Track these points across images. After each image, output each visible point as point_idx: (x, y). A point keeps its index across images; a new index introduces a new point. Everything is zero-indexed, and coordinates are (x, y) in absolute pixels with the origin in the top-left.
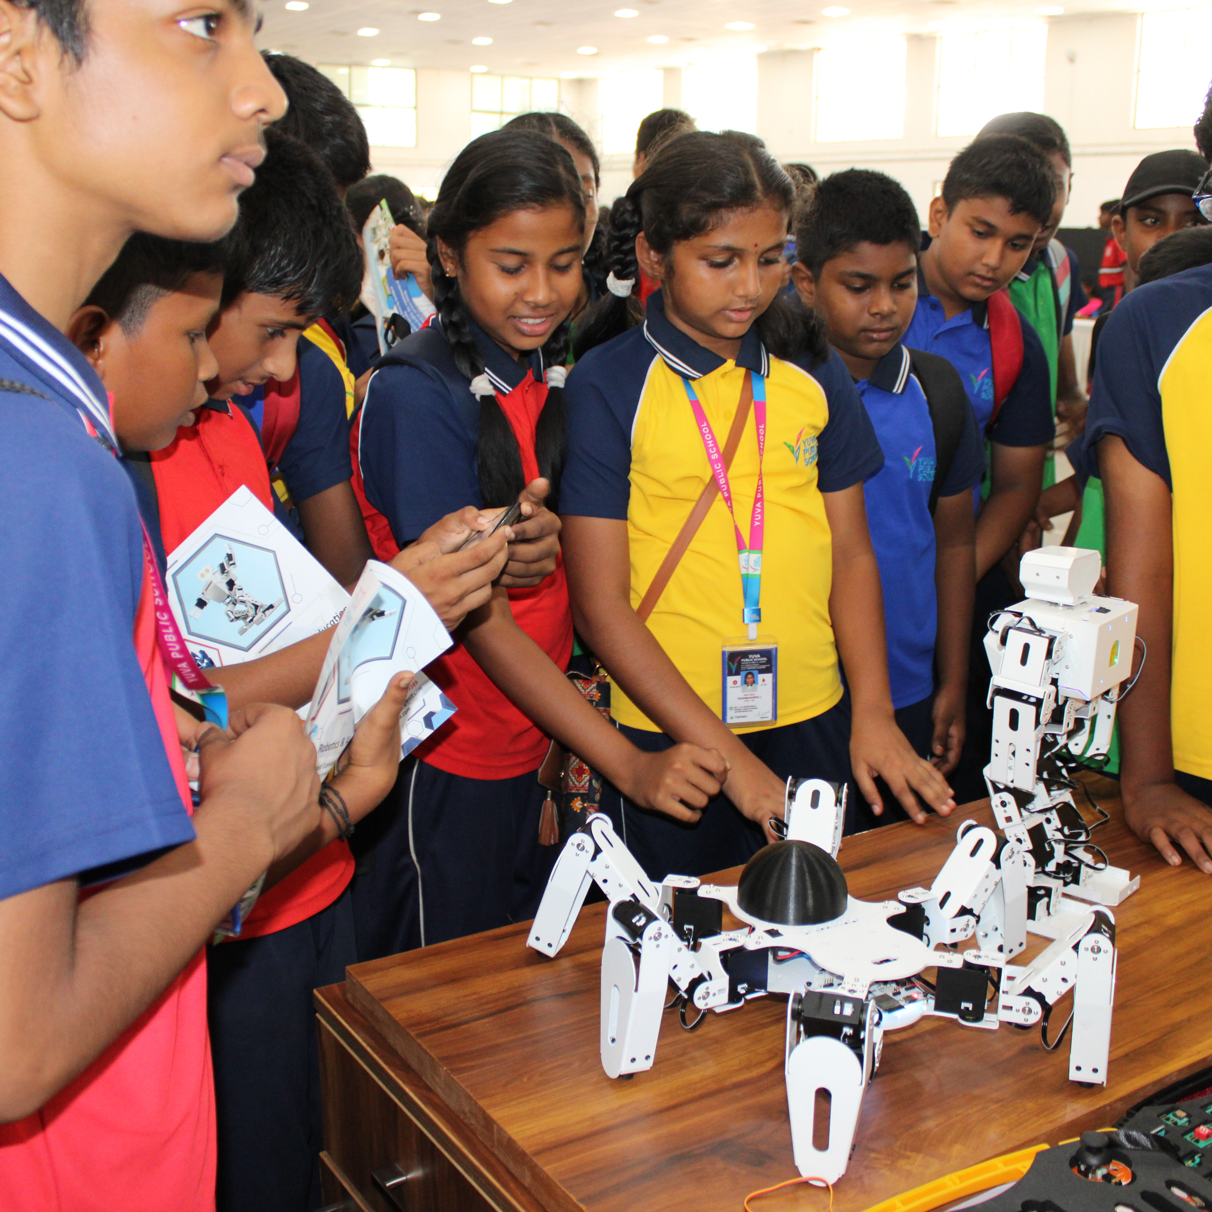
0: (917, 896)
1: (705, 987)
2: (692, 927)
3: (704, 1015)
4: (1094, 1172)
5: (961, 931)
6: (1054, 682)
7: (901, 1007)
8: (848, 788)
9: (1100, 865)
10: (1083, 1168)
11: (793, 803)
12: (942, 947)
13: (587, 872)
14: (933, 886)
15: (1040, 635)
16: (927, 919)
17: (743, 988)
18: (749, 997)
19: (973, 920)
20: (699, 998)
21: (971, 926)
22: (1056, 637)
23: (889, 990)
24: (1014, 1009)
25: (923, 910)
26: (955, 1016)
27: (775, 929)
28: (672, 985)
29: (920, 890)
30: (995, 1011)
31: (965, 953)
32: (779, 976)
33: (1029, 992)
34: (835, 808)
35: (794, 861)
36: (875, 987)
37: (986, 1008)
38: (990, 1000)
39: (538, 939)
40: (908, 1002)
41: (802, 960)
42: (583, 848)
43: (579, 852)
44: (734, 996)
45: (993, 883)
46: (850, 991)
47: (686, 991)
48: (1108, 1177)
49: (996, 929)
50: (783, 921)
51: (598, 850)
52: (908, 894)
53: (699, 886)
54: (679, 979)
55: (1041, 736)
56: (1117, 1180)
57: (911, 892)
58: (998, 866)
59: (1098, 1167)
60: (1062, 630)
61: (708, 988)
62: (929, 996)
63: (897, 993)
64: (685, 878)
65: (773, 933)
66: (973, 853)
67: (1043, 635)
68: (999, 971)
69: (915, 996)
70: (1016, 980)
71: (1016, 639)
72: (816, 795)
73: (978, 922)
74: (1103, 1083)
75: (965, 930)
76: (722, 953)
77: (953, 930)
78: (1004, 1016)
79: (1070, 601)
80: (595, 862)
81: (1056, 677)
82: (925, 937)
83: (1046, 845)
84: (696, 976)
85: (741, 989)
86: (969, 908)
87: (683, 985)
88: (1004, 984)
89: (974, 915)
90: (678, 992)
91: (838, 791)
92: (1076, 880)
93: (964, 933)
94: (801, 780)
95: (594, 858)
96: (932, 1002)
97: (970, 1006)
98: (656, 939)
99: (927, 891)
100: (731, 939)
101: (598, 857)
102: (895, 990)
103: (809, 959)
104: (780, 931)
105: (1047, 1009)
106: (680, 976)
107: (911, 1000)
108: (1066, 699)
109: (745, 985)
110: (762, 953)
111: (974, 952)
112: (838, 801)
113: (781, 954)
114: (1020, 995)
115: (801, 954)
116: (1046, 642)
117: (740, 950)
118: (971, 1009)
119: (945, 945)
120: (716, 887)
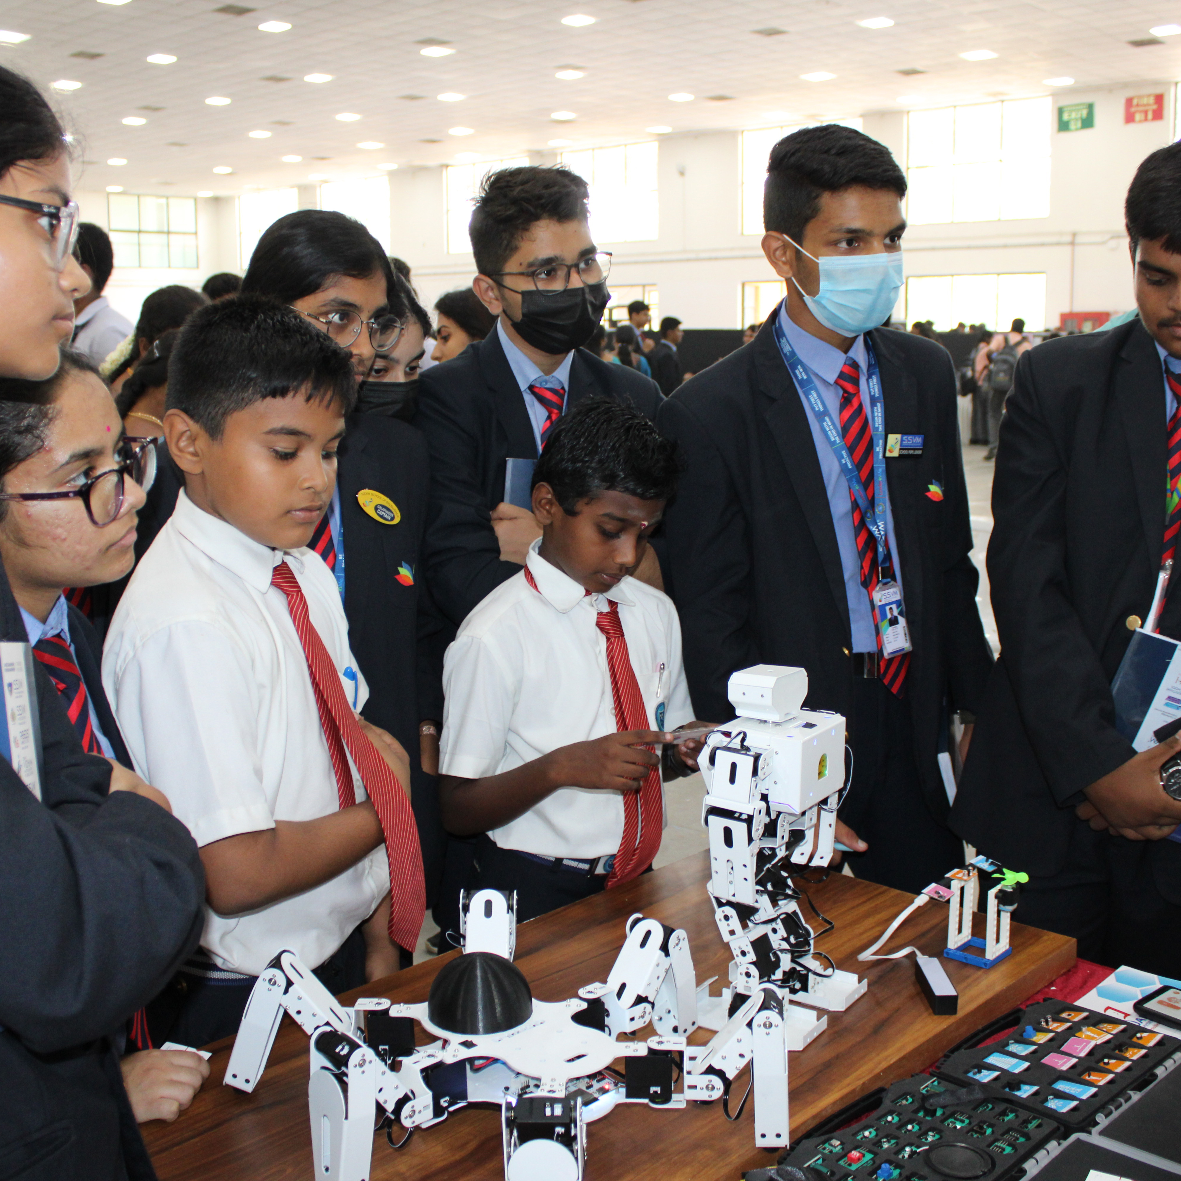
0: (595, 991)
1: (411, 1106)
2: (387, 1047)
3: (411, 1133)
5: (639, 1018)
6: (764, 798)
7: (596, 1099)
8: (517, 894)
9: (829, 971)
11: (468, 914)
12: (624, 1037)
13: (280, 1005)
14: (609, 980)
15: (746, 754)
16: (607, 1011)
17: (445, 1101)
18: (451, 1109)
19: (648, 1006)
20: (406, 1118)
21: (647, 1012)
22: (761, 754)
23: (582, 1085)
24: (698, 1087)
25: (603, 1004)
26: (646, 1101)
27: (469, 1040)
28: (380, 1109)
29: (597, 985)
30: (681, 1091)
31: (649, 1040)
32: (477, 1084)
33: (711, 1070)
34: (508, 915)
35: (479, 973)
36: (570, 1084)
37: (673, 1089)
38: (676, 1081)
39: (235, 1076)
40: (601, 1093)
41: (498, 1065)
42: (275, 983)
43: (271, 987)
44: (438, 1111)
45: (664, 970)
46: (549, 1091)
47: (393, 1112)
49: (669, 1012)
50: (474, 1031)
51: (290, 983)
52: (587, 990)
53: (390, 1007)
54: (386, 1102)
55: (757, 851)
57: (590, 987)
58: (667, 954)
60: (768, 748)
61: (413, 1107)
62: (620, 1084)
63: (590, 1087)
64: (376, 1000)
65: (468, 1044)
66: (643, 944)
67: (748, 753)
68: (681, 1053)
69: (607, 1087)
70: (697, 1059)
71: (724, 759)
72: (488, 904)
73: (653, 1007)
74: (786, 1146)
75: (643, 1017)
76: (423, 1071)
77: (632, 1019)
78: (690, 1095)
79: (777, 719)
80: (287, 995)
81: (765, 792)
82: (607, 1029)
83: (771, 955)
84: (401, 1096)
85: (444, 1103)
86: (644, 996)
87: (390, 1107)
88: (687, 1065)
89: (649, 1002)
90: (385, 1114)
91: (509, 898)
92: (805, 988)
93: (642, 1020)
94: (473, 892)
95: (286, 991)
96: (623, 1091)
97: (658, 1089)
98: (361, 1066)
99: (604, 985)
100: (429, 1056)
101: (290, 989)
102: (587, 1083)
103: (504, 1063)
104: (474, 1042)
105: (727, 1083)
106: (386, 1099)
107: (603, 1091)
108: (779, 814)
109: (447, 1098)
110: (460, 1065)
111: (656, 1039)
112: (510, 908)
113: (478, 1063)
114: (702, 1074)
115: (495, 1060)
116: (752, 759)
117: (440, 1065)
118: (659, 1092)
119: (625, 1033)
120: (406, 1006)
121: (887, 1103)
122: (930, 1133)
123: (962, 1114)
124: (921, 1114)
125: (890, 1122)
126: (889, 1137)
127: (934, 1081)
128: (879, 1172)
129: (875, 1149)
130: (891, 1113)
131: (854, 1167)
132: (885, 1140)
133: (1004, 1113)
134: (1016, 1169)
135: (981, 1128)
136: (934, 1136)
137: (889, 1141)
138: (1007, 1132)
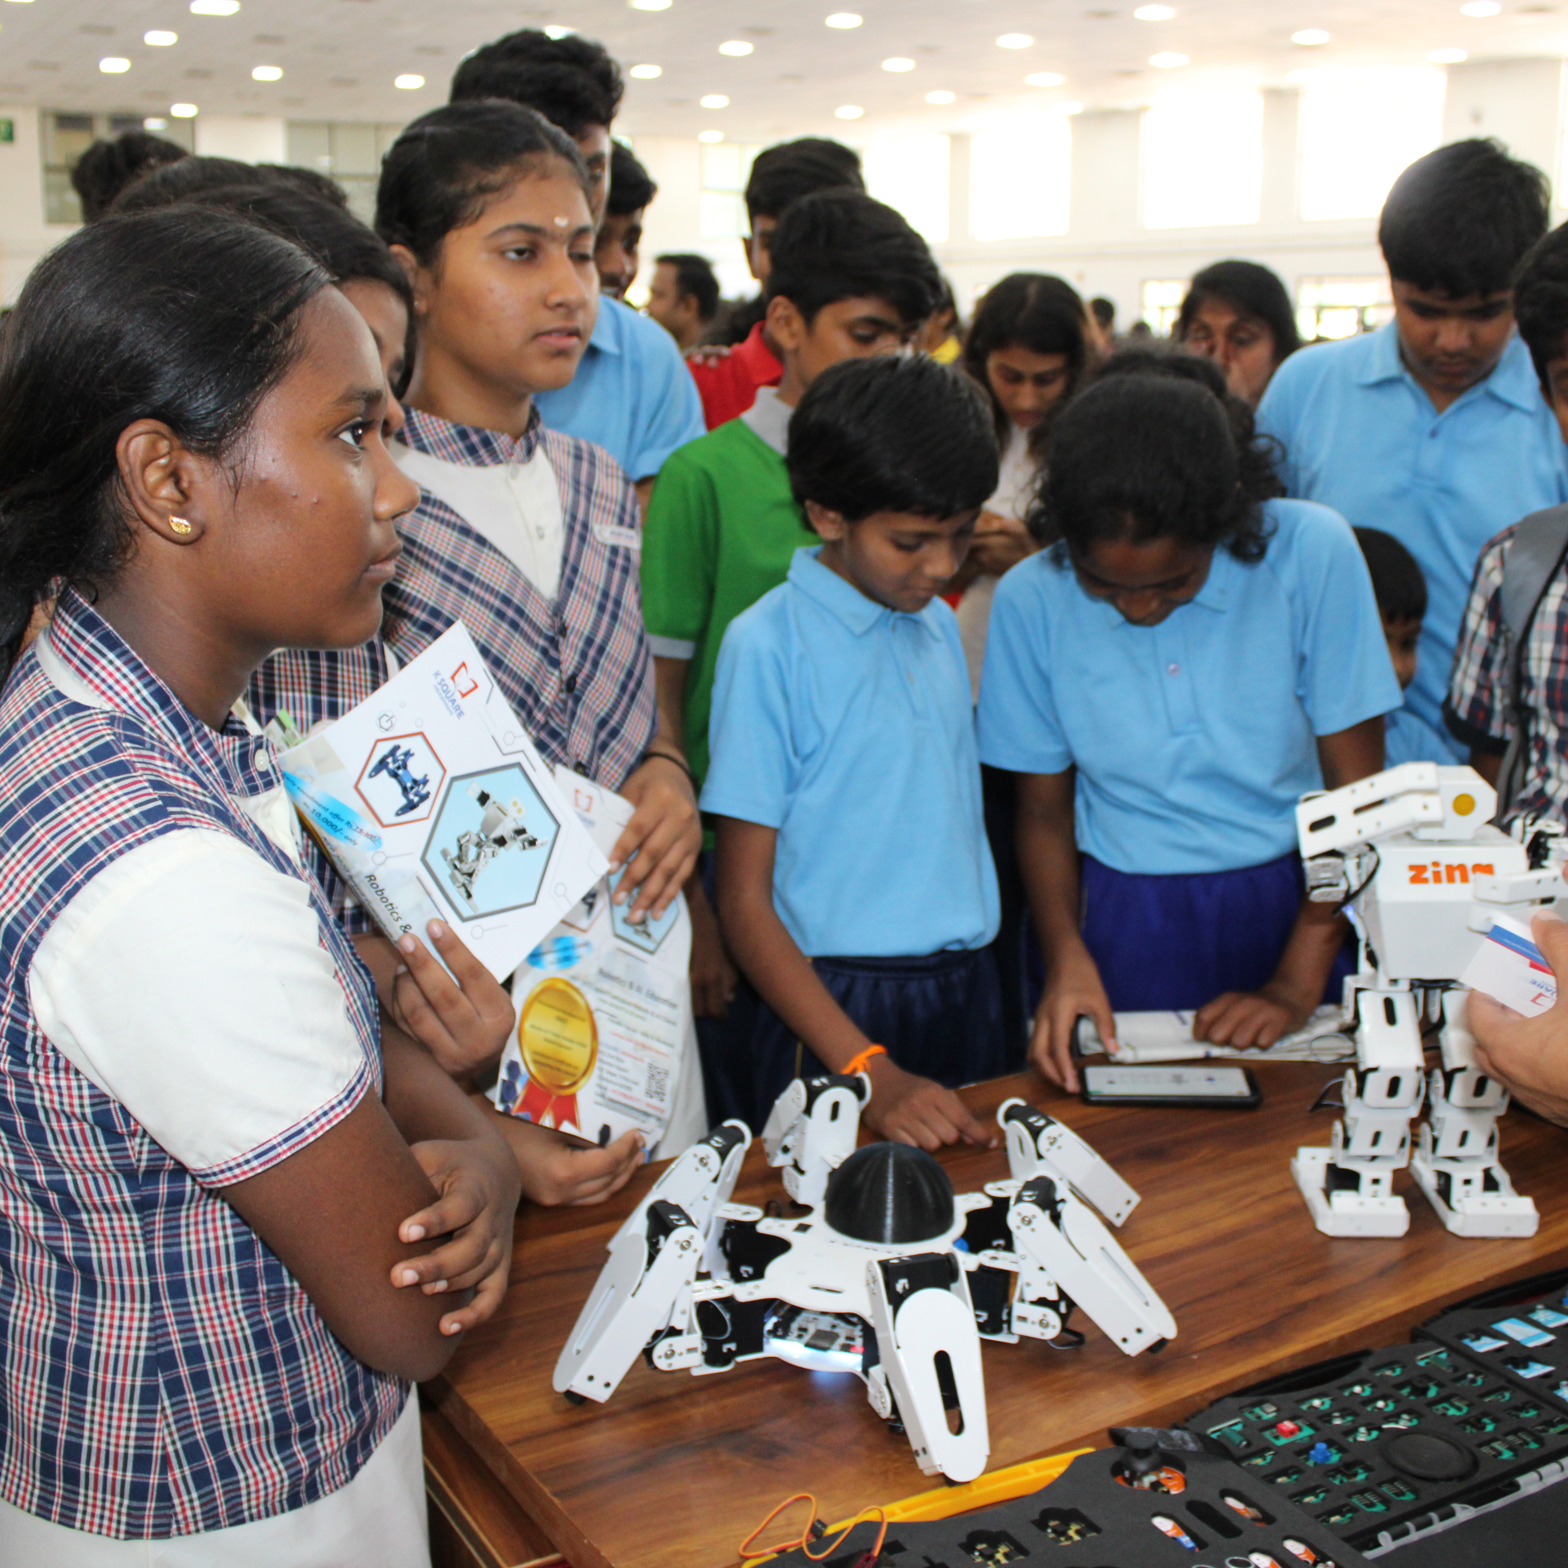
4: (1140, 1479)
10: (1127, 1474)
48: (1155, 1485)
56: (1165, 1489)
59: (1145, 1473)
121: (1363, 1370)
122: (1405, 1416)
123: (1462, 1398)
124: (1405, 1392)
125: (1357, 1395)
126: (1344, 1412)
127: (1441, 1352)
128: (1312, 1452)
129: (1319, 1424)
130: (1362, 1382)
131: (1282, 1441)
132: (1337, 1414)
133: (1523, 1408)
134: (1507, 1482)
135: (1479, 1420)
136: (1410, 1420)
137: (1342, 1417)
138: (1515, 1432)
